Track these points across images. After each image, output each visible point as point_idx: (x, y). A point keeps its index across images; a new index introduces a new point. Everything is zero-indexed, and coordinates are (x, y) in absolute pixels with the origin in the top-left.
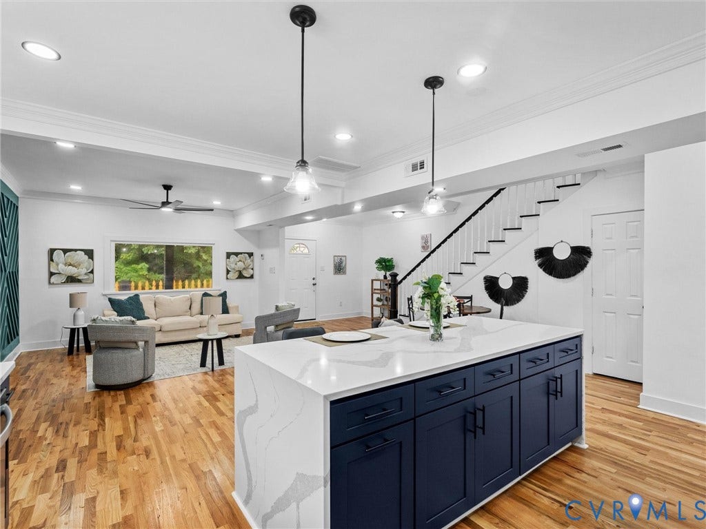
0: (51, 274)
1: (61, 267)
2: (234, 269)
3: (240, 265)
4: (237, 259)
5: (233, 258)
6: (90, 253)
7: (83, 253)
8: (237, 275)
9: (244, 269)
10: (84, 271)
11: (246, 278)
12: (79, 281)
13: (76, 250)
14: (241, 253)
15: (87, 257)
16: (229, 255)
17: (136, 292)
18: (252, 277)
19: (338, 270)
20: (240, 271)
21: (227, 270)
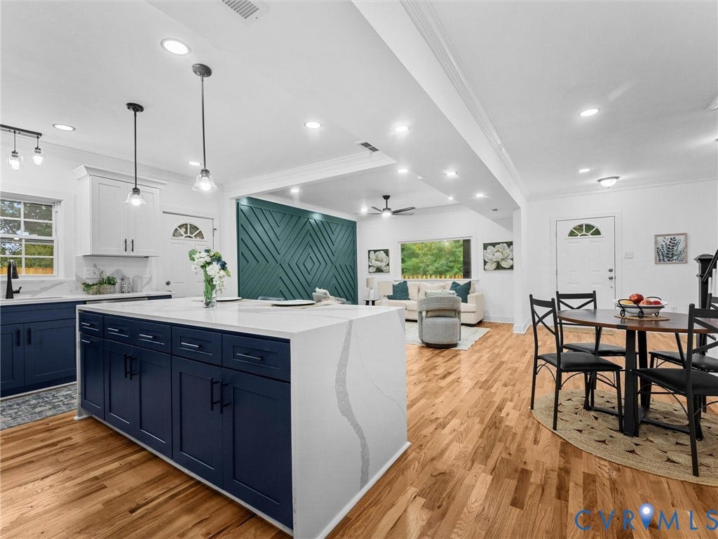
0: (370, 266)
1: (373, 261)
2: (491, 260)
3: (498, 256)
4: (495, 250)
5: (490, 248)
6: (386, 252)
7: (383, 252)
8: (494, 265)
9: (503, 259)
10: (384, 264)
11: (505, 269)
12: (382, 271)
13: (380, 250)
14: (499, 243)
15: (385, 254)
16: (485, 246)
18: (512, 268)
19: (667, 257)
20: (498, 262)
21: (484, 260)
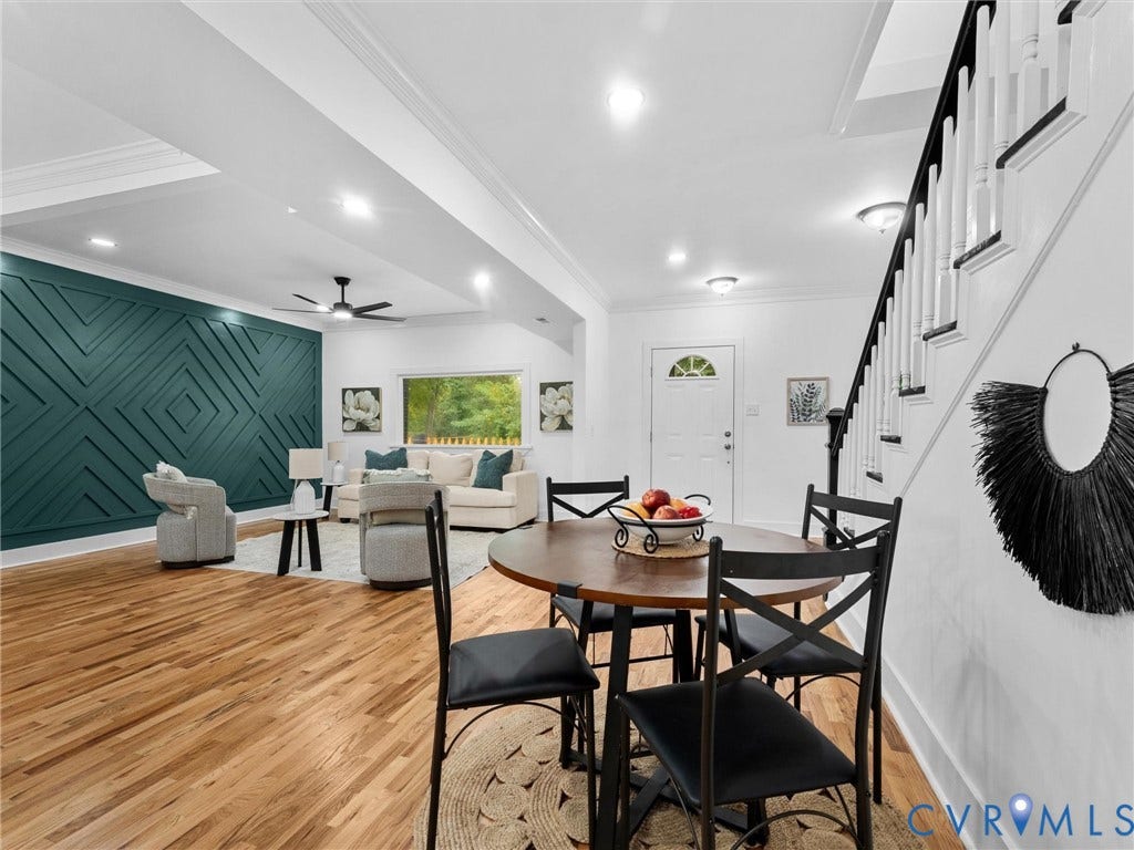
0: (345, 419)
1: (352, 410)
2: (552, 413)
3: (563, 406)
4: (558, 394)
5: (550, 390)
6: (376, 392)
7: (369, 393)
8: (557, 423)
9: (570, 411)
10: (371, 415)
12: (367, 429)
13: (363, 390)
14: (564, 384)
15: (373, 397)
16: (543, 388)
17: (405, 446)
19: (803, 414)
20: (563, 416)
21: (542, 414)
